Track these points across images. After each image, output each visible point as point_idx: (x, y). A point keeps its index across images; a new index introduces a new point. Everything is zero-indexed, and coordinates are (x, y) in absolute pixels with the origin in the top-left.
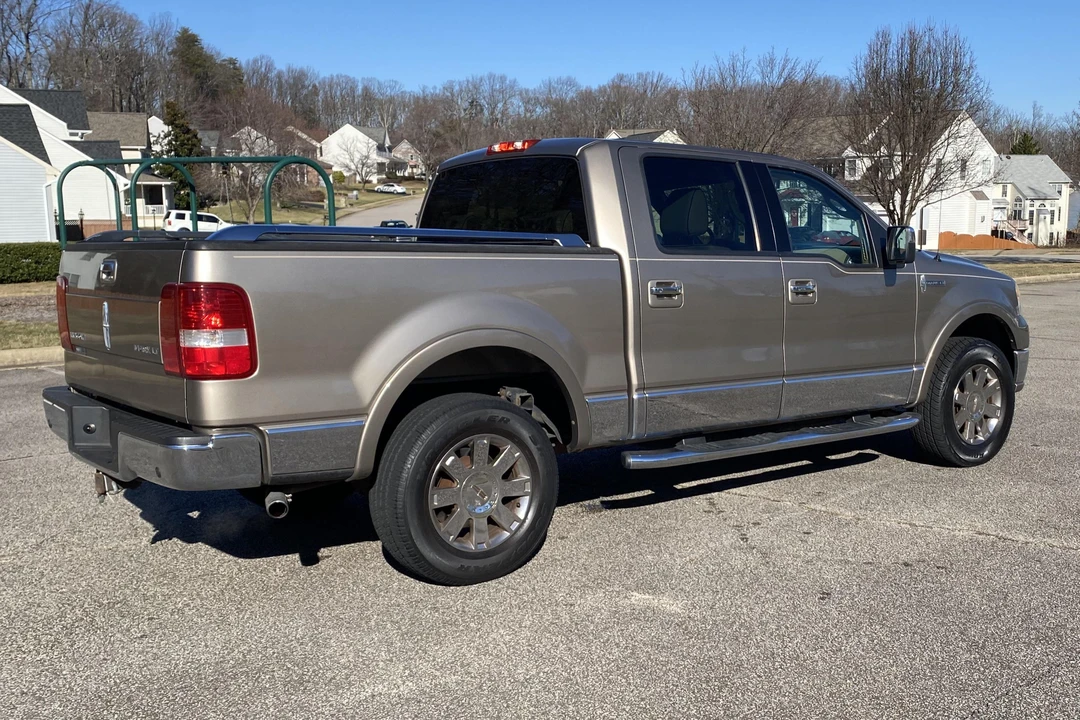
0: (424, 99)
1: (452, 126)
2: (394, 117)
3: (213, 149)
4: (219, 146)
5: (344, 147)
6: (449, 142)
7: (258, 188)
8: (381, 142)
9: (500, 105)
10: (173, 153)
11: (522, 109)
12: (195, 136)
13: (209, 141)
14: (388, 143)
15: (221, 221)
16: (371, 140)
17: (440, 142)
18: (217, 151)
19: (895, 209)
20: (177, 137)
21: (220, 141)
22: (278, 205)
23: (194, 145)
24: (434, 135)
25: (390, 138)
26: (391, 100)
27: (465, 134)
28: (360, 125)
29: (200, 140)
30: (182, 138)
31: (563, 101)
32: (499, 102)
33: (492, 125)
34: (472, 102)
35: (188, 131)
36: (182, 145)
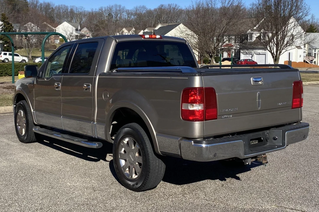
0: (92, 13)
1: (102, 22)
2: (81, 19)
3: (17, 30)
4: (20, 29)
5: (64, 30)
6: (101, 28)
7: (33, 44)
8: (77, 28)
9: (119, 15)
10: (3, 31)
11: (127, 16)
12: (11, 25)
13: (16, 27)
14: (79, 28)
15: (20, 56)
16: (73, 27)
17: (98, 28)
18: (19, 31)
19: (274, 53)
20: (5, 26)
21: (20, 27)
22: (40, 50)
23: (11, 29)
24: (96, 26)
25: (80, 26)
26: (81, 13)
27: (107, 25)
28: (69, 22)
29: (13, 27)
30: (7, 26)
31: (141, 14)
32: (118, 14)
33: (116, 22)
34: (109, 14)
35: (9, 24)
36: (6, 29)
